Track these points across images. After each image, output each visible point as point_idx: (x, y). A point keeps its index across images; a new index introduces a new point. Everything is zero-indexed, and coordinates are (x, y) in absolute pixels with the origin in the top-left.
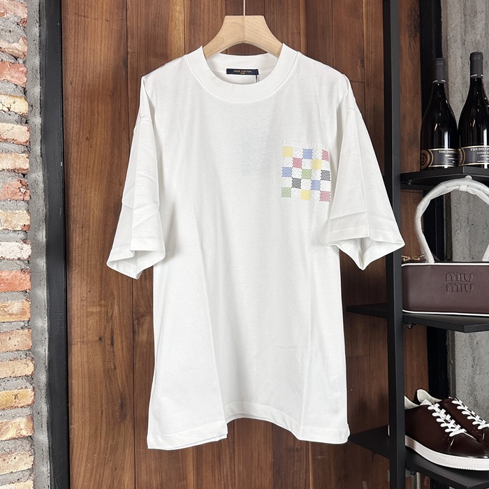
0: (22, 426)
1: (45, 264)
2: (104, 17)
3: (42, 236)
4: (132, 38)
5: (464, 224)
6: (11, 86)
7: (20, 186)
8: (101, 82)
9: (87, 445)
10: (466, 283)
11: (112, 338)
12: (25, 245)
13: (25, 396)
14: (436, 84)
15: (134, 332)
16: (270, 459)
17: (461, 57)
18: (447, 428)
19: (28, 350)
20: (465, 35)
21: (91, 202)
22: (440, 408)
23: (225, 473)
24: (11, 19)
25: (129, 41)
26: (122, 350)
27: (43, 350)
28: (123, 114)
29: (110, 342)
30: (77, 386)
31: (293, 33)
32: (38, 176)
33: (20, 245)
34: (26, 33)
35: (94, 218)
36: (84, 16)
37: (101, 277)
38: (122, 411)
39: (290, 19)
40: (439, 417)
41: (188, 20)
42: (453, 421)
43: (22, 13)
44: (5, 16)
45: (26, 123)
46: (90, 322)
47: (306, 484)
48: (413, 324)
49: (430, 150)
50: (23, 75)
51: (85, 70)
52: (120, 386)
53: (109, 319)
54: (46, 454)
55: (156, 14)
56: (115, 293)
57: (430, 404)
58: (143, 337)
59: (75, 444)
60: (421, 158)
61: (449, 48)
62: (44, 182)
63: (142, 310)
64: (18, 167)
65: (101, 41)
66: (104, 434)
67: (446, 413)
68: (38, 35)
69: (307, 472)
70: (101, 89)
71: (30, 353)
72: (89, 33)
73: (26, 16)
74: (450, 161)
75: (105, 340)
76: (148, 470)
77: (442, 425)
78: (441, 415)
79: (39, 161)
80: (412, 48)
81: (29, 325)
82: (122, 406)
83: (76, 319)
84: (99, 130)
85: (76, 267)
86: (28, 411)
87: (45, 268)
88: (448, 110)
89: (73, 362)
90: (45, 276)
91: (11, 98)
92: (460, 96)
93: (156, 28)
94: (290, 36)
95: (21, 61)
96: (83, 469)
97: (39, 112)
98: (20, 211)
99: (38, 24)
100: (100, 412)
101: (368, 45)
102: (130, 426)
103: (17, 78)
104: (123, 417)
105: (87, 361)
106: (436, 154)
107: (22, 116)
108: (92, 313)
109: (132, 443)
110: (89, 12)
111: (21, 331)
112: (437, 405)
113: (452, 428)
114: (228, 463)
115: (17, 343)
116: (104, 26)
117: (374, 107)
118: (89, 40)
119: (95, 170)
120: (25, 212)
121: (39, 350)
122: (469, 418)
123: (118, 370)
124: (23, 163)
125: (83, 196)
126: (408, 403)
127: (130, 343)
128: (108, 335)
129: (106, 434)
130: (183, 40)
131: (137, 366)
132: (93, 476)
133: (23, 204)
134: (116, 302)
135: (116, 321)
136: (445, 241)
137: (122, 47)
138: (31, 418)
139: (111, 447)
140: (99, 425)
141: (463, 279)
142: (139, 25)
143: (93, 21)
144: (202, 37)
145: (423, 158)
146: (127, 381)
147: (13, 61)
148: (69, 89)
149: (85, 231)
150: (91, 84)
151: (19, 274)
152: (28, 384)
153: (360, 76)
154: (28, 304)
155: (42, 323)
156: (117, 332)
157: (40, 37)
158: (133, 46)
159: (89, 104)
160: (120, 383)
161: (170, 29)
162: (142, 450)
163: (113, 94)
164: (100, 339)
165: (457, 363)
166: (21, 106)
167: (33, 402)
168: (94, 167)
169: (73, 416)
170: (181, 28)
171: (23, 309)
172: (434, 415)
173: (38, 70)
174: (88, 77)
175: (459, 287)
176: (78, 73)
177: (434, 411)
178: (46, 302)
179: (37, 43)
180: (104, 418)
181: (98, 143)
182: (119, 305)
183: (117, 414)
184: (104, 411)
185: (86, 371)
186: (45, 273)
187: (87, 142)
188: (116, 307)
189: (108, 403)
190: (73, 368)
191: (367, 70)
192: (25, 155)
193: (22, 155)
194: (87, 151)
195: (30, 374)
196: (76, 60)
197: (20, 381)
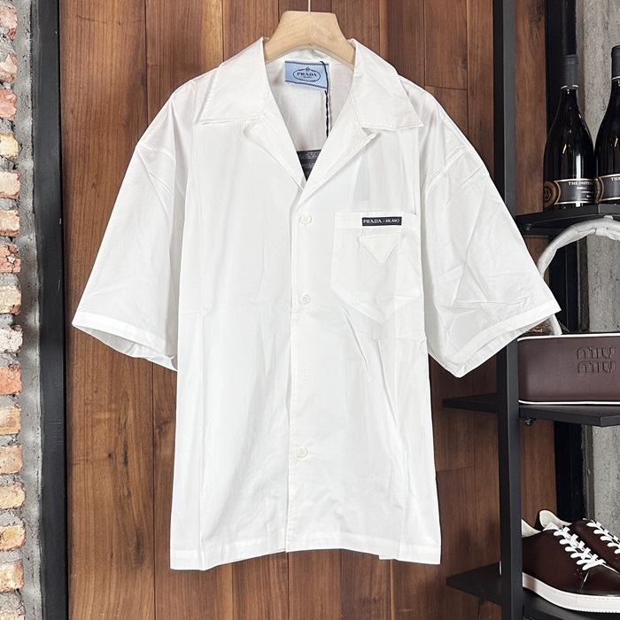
0: (9, 576)
1: (38, 357)
2: (116, 19)
3: (34, 319)
5: (605, 280)
7: (8, 253)
8: (112, 109)
9: (91, 601)
10: (604, 360)
12: (14, 333)
13: (12, 535)
14: (565, 91)
15: (155, 446)
16: (337, 614)
17: (603, 48)
18: (579, 558)
19: (17, 474)
20: (608, 15)
22: (571, 533)
25: (148, 50)
26: (139, 469)
27: (35, 474)
29: (122, 459)
30: (78, 520)
31: (369, 27)
32: (30, 239)
33: (8, 332)
34: (14, 47)
36: (89, 19)
37: (111, 372)
38: (139, 553)
39: (365, 8)
40: (569, 545)
41: (228, 17)
42: (588, 550)
43: (10, 22)
45: (14, 168)
46: (96, 434)
48: (533, 420)
49: (556, 181)
50: (12, 104)
51: (90, 93)
52: (136, 518)
53: (122, 428)
54: (38, 614)
55: (185, 11)
56: (130, 392)
57: (557, 528)
58: (166, 452)
59: (76, 600)
60: (544, 193)
61: (586, 34)
62: (38, 247)
63: (165, 414)
64: (5, 229)
65: (112, 52)
66: (114, 586)
67: (578, 540)
68: (29, 48)
70: (112, 116)
71: (19, 477)
72: (96, 41)
73: (15, 25)
74: (584, 196)
75: (116, 458)
77: (573, 556)
78: (572, 542)
79: (30, 218)
80: (535, 37)
81: (17, 440)
82: (139, 546)
83: (78, 430)
84: (109, 173)
85: (78, 359)
86: (15, 555)
87: (38, 363)
88: (581, 127)
89: (74, 487)
90: (38, 373)
92: (601, 101)
93: (185, 30)
94: (365, 31)
95: (8, 86)
97: (30, 152)
98: (8, 287)
99: (29, 34)
100: (109, 555)
101: (472, 38)
102: (150, 573)
103: (3, 109)
104: (139, 561)
105: (92, 487)
106: (564, 186)
107: (9, 160)
108: (99, 421)
109: (152, 596)
110: (96, 13)
111: (8, 448)
112: (567, 529)
113: (586, 558)
115: (2, 465)
116: (115, 31)
117: (481, 123)
118: (96, 51)
120: (14, 288)
121: (30, 473)
122: (610, 545)
123: (133, 498)
125: (87, 263)
126: (527, 528)
127: (149, 460)
128: (120, 451)
129: (117, 584)
130: (220, 45)
131: (158, 491)
133: (12, 277)
134: (131, 403)
135: (131, 431)
136: (579, 305)
137: (139, 59)
138: (21, 565)
139: (124, 602)
140: (108, 573)
141: (600, 355)
142: (162, 27)
143: (101, 25)
144: (246, 39)
145: (547, 192)
146: (145, 511)
148: (69, 119)
150: (98, 111)
151: (7, 372)
152: (17, 519)
153: (461, 81)
154: (17, 412)
155: (35, 437)
156: (132, 445)
157: (31, 51)
158: (154, 57)
159: (96, 139)
160: (136, 516)
161: (203, 30)
162: (164, 606)
163: (128, 124)
164: (110, 456)
165: (595, 473)
167: (24, 544)
168: (102, 222)
169: (73, 562)
170: (219, 28)
171: (11, 418)
172: (562, 542)
173: (30, 96)
174: (94, 102)
175: (595, 365)
176: (81, 98)
177: (562, 538)
178: (39, 408)
179: (28, 60)
180: (114, 564)
181: (108, 191)
182: (135, 409)
183: (133, 557)
184: (114, 553)
185: (90, 501)
186: (38, 369)
187: (93, 190)
188: (131, 412)
189: (119, 543)
190: (74, 497)
191: (471, 72)
192: (14, 212)
193: (11, 211)
194: (93, 202)
195: (19, 505)
196: (78, 80)
197: (6, 515)
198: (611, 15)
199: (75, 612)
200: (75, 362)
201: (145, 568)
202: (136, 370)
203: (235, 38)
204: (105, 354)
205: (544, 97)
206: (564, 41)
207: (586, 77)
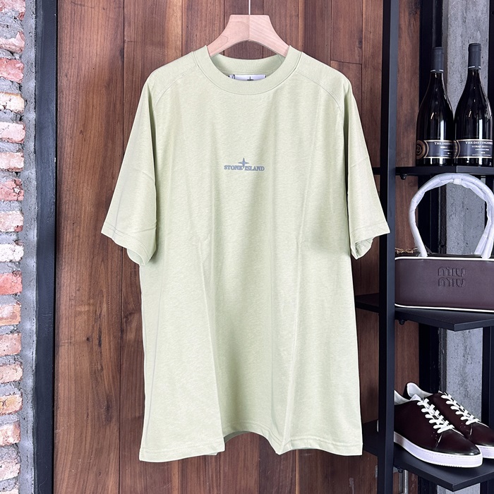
0: (9, 433)
1: (35, 264)
2: (101, 5)
3: (33, 235)
4: (130, 25)
6: (8, 83)
7: (15, 186)
8: (97, 74)
9: (71, 450)
10: (458, 278)
11: (100, 337)
12: (17, 247)
13: (13, 403)
14: (434, 73)
15: (122, 331)
16: (256, 459)
17: (462, 36)
18: (435, 424)
19: (17, 355)
20: (466, 12)
21: (83, 197)
22: (430, 403)
23: (210, 474)
24: (9, 14)
25: (125, 30)
26: (110, 349)
27: (31, 354)
28: (118, 106)
29: (97, 342)
30: (63, 389)
31: (291, 17)
32: (32, 173)
33: (12, 247)
34: (22, 27)
35: (85, 214)
36: (81, 5)
37: (90, 275)
38: (108, 413)
40: (428, 413)
42: (442, 417)
43: (20, 7)
44: (3, 11)
45: (21, 120)
46: (78, 323)
47: (291, 483)
48: (405, 320)
49: (425, 141)
50: (20, 71)
51: (80, 61)
52: (107, 387)
53: (97, 318)
54: (31, 461)
56: (104, 290)
57: (419, 399)
58: (131, 336)
59: (60, 449)
60: (416, 149)
61: (449, 26)
62: (37, 179)
63: (130, 307)
64: (12, 166)
65: (98, 30)
66: (89, 438)
67: (435, 409)
68: (34, 26)
69: (293, 470)
70: (96, 80)
71: (18, 358)
72: (86, 22)
73: (24, 10)
74: (446, 153)
75: (93, 341)
76: (133, 474)
77: (431, 422)
78: (430, 411)
79: (32, 157)
80: (412, 26)
81: (17, 329)
82: (108, 408)
83: (64, 320)
84: (94, 123)
85: (65, 265)
86: (15, 418)
87: (35, 269)
88: (445, 101)
89: (60, 364)
90: (35, 276)
91: (7, 95)
93: (154, 15)
94: (288, 19)
96: (67, 475)
97: (33, 107)
98: (14, 212)
99: (34, 16)
100: (85, 415)
101: (366, 25)
102: (116, 429)
103: (13, 74)
104: (109, 419)
105: (74, 363)
106: (431, 145)
107: (17, 113)
108: (80, 313)
109: (117, 446)
111: (11, 335)
112: (427, 400)
113: (440, 424)
114: (214, 464)
115: (6, 348)
116: (100, 14)
117: (371, 89)
118: (86, 30)
119: (88, 164)
120: (19, 212)
121: (27, 353)
122: (457, 413)
123: (105, 371)
124: (17, 162)
125: (75, 191)
126: (398, 397)
127: (118, 342)
128: (96, 336)
129: (91, 437)
130: (180, 27)
131: (124, 366)
132: (77, 482)
133: (16, 204)
134: (105, 299)
135: (105, 320)
137: (119, 37)
138: (18, 425)
139: (96, 450)
140: (85, 428)
141: (455, 274)
142: (137, 12)
143: (90, 9)
144: (199, 23)
145: (418, 148)
146: (114, 382)
147: (9, 57)
148: (63, 82)
149: (77, 227)
150: (86, 75)
151: (11, 277)
152: (16, 390)
153: (357, 58)
154: (18, 308)
155: (31, 326)
156: (105, 331)
157: (36, 28)
158: (130, 34)
159: (84, 97)
160: (106, 385)
161: (167, 15)
162: (126, 453)
163: (109, 86)
164: (88, 339)
166: (17, 104)
167: (21, 408)
168: (87, 161)
169: (58, 421)
170: (179, 14)
171: (13, 312)
172: (423, 410)
173: (34, 63)
174: (83, 68)
175: (451, 281)
176: (73, 65)
177: (423, 407)
178: (35, 304)
179: (33, 35)
180: (89, 421)
181: (92, 136)
182: (107, 304)
183: (103, 416)
184: (90, 414)
185: (73, 373)
186: (35, 274)
187: (81, 135)
188: (105, 306)
189: (94, 406)
190: (60, 371)
191: (365, 51)
192: (20, 154)
193: (17, 153)
194: (80, 145)
195: (18, 379)
196: (71, 51)
197: (8, 387)
198: (468, 12)
199: (59, 459)
200: (63, 267)
201: (112, 424)
202: (110, 273)
203: (191, 22)
204: (86, 261)
205: (418, 71)
206: (434, 30)
207: (449, 58)
